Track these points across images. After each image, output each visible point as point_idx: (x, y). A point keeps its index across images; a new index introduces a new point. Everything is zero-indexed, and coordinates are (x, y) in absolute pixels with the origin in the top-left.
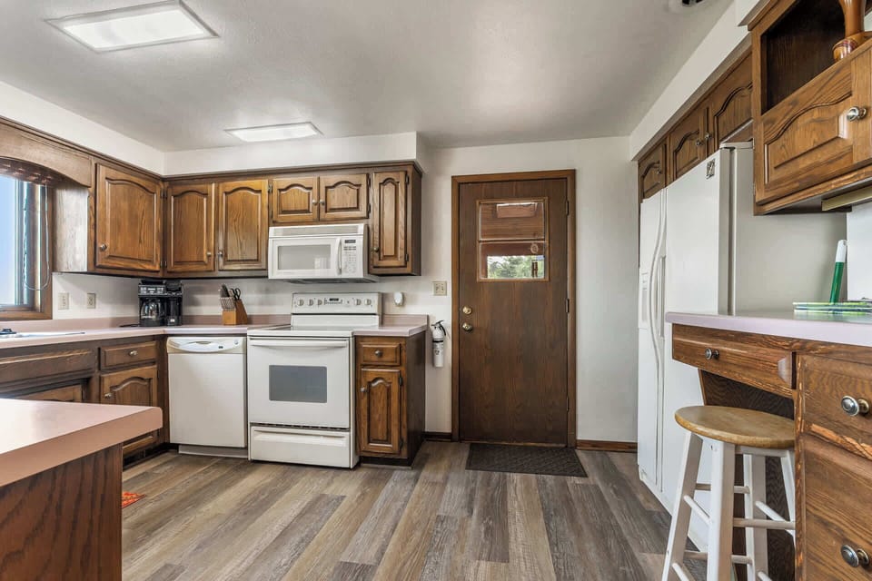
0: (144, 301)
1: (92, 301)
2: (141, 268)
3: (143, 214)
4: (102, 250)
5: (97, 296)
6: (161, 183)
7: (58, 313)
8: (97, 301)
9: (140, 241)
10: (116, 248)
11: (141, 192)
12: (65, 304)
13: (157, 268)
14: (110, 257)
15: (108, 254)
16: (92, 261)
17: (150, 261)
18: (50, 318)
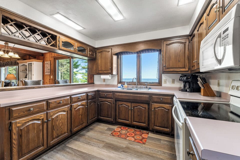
1: (173, 81)
5: (175, 80)
6: (189, 37)
7: (164, 85)
8: (175, 81)
9: (179, 61)
10: (169, 65)
12: (165, 82)
13: (187, 70)
14: (168, 68)
17: (184, 68)
18: (161, 86)
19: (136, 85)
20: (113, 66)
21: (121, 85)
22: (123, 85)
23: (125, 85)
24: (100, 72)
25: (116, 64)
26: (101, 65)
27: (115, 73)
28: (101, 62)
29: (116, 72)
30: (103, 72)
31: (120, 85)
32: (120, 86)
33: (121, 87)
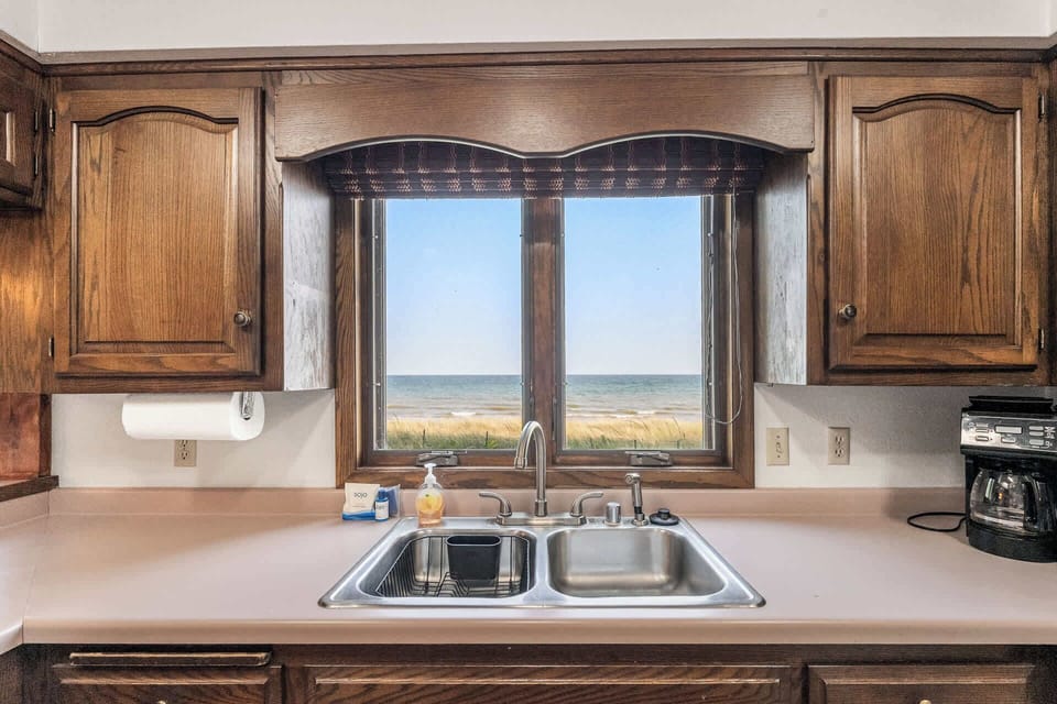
0: (980, 463)
1: (841, 449)
2: (967, 361)
3: (975, 188)
4: (846, 320)
5: (853, 434)
6: (1037, 69)
7: (768, 475)
8: (853, 444)
9: (966, 278)
11: (966, 118)
12: (781, 455)
13: (1029, 356)
14: (871, 337)
15: (861, 331)
16: (819, 356)
17: (1002, 337)
18: (750, 484)
19: (534, 485)
20: (287, 299)
21: (382, 496)
22: (403, 495)
23: (421, 494)
24: (112, 363)
25: (322, 277)
26: (120, 270)
27: (309, 370)
28: (118, 244)
29: (322, 360)
30: (142, 368)
31: (360, 496)
32: (368, 509)
33: (382, 513)
